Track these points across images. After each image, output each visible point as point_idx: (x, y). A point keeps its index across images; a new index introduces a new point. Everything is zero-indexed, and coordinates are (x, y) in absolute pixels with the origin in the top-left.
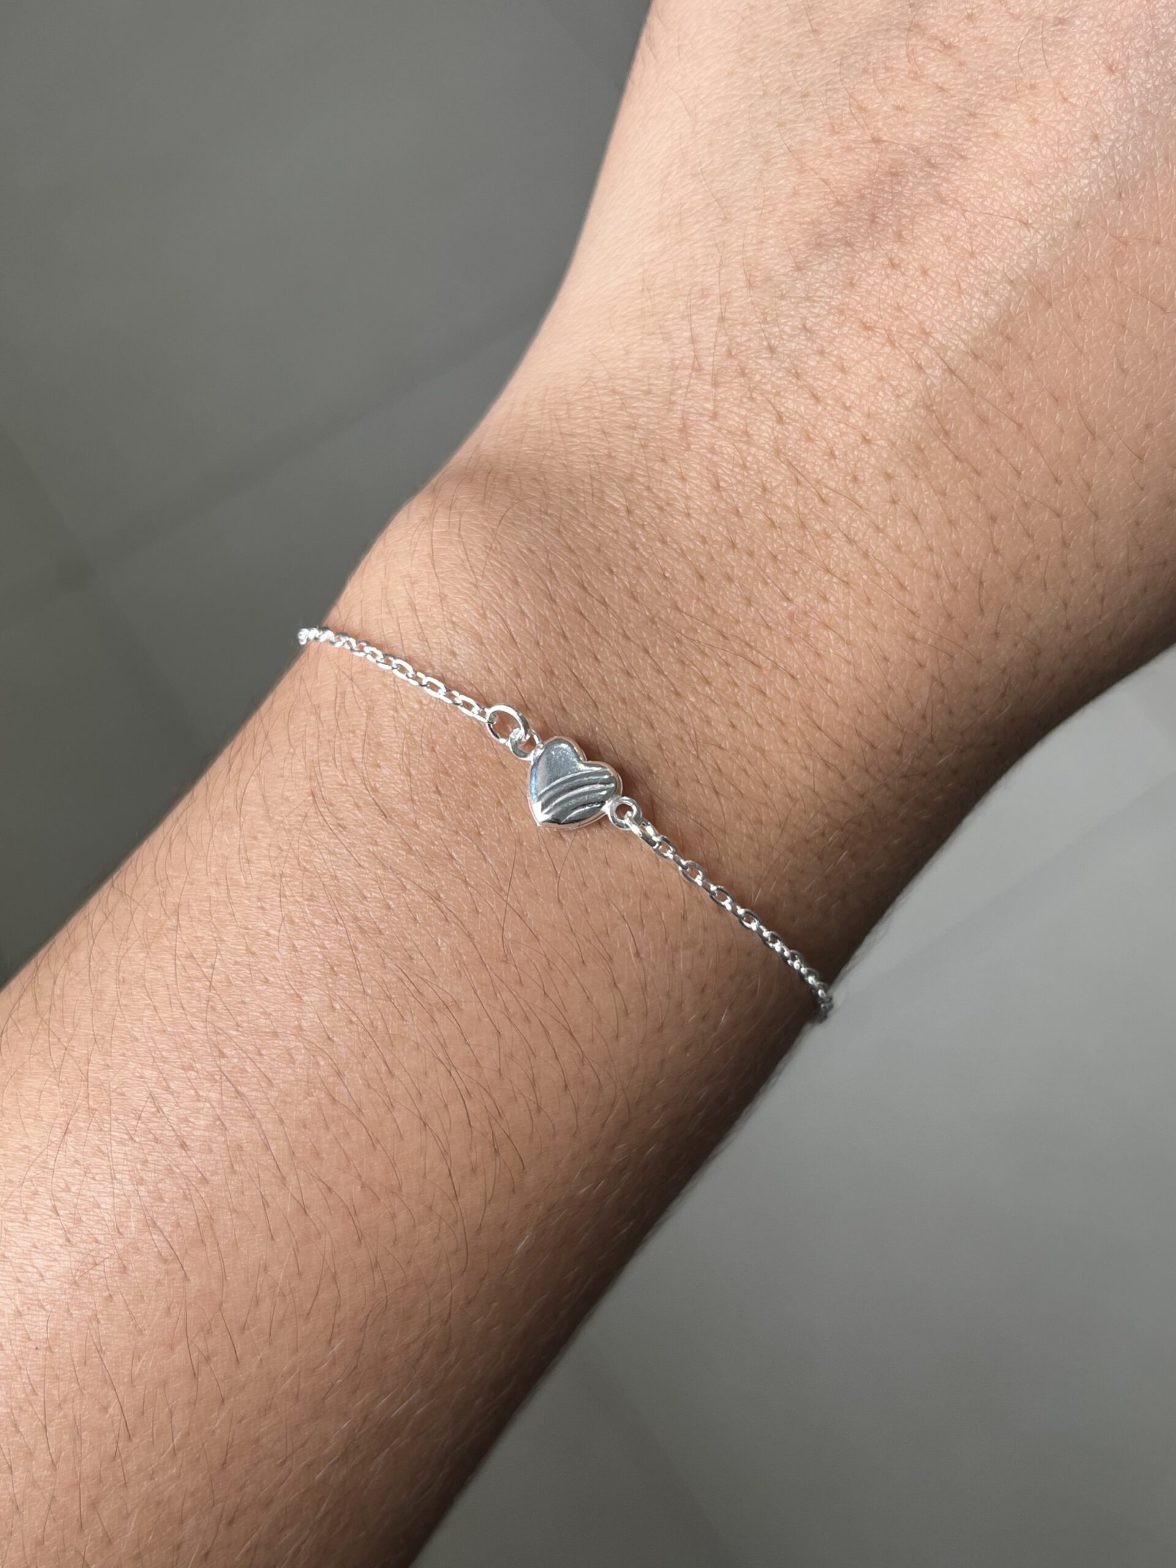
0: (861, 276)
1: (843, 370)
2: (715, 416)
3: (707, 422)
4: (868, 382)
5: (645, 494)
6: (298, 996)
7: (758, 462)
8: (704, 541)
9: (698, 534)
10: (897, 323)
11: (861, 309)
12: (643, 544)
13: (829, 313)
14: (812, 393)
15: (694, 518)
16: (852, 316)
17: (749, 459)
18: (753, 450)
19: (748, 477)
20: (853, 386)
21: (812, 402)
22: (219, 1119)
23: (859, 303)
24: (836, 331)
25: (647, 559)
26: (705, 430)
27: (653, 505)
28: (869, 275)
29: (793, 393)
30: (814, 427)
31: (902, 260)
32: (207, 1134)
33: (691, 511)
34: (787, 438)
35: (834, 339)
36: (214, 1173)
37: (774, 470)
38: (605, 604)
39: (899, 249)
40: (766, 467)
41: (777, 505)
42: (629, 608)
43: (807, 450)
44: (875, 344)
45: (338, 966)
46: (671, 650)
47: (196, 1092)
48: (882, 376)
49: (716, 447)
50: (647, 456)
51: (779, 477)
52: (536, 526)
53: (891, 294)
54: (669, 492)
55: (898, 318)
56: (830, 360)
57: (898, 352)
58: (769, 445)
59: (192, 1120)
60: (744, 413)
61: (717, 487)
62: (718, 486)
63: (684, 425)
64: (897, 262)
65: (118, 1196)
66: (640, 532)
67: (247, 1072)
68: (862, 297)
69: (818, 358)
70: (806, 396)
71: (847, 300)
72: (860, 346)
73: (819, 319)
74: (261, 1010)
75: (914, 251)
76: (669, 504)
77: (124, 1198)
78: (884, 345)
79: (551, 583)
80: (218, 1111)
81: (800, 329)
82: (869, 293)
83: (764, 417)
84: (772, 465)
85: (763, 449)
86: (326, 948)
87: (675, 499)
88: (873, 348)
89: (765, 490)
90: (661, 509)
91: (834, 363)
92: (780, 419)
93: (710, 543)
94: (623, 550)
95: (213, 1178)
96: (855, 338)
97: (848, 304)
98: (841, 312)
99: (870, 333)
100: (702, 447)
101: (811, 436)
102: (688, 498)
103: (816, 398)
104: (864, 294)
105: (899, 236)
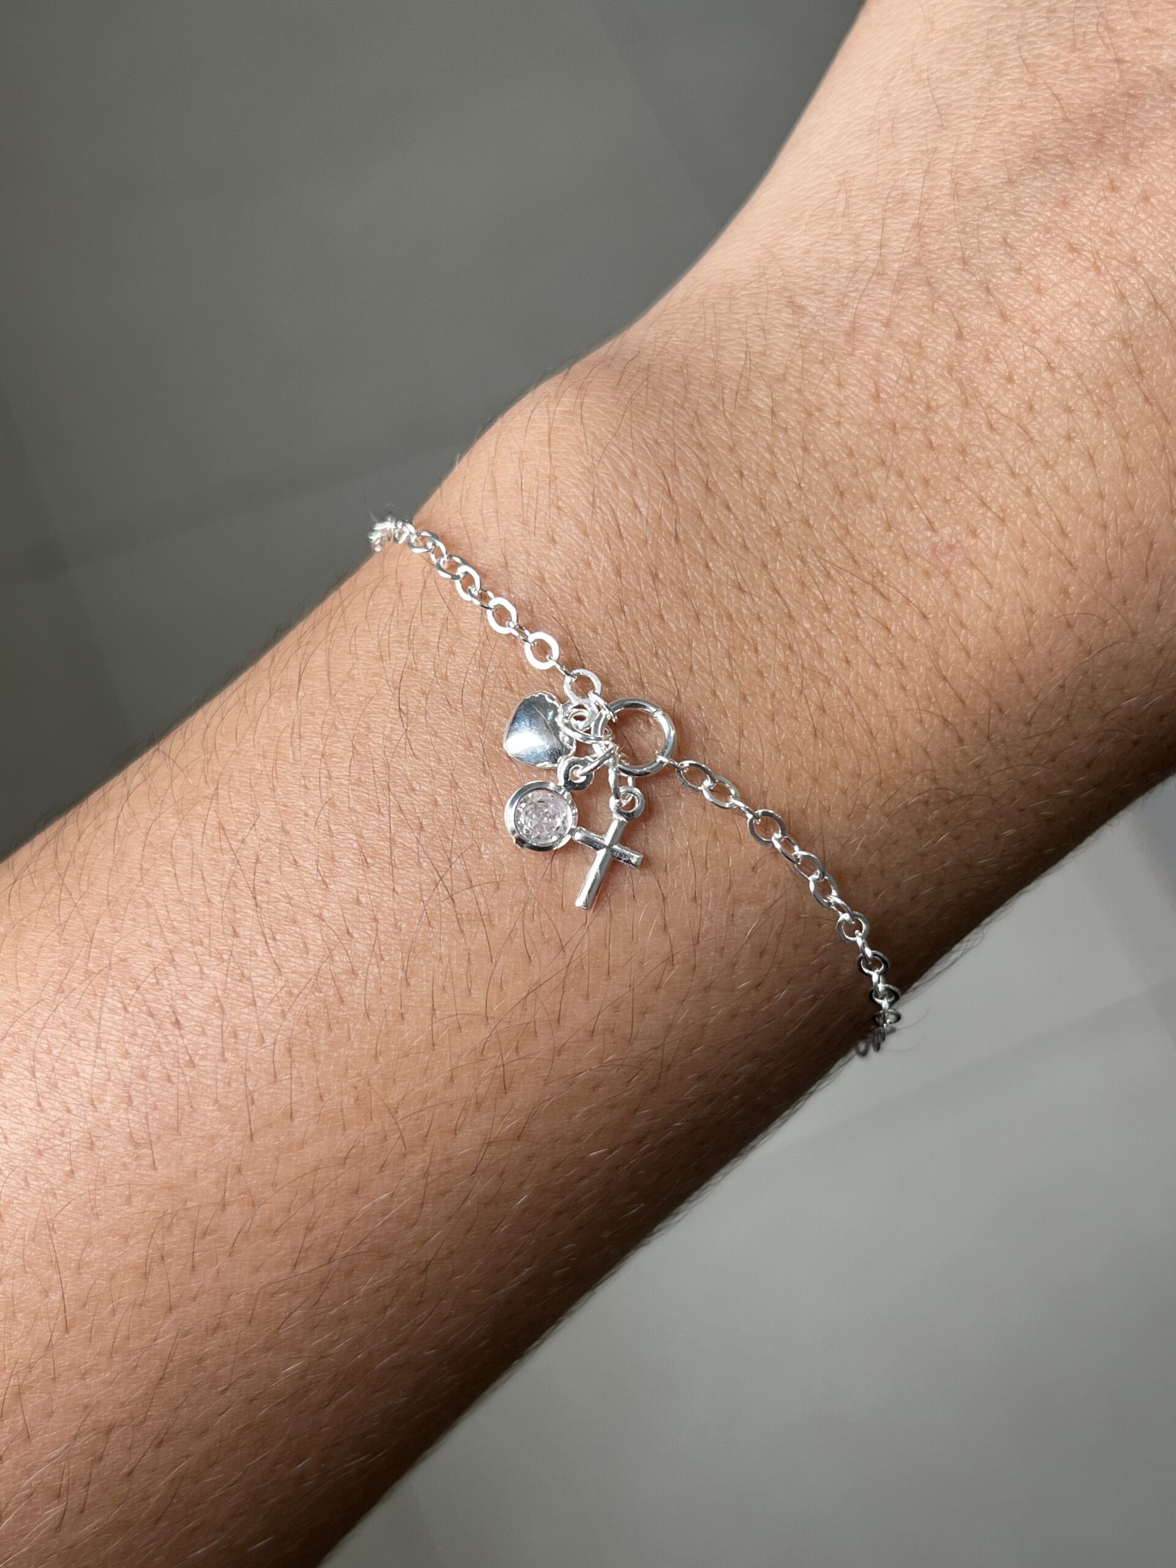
0: (1076, 194)
1: (1039, 291)
2: (887, 324)
3: (877, 328)
4: (1062, 306)
5: (795, 396)
6: (325, 883)
7: (926, 376)
8: (851, 454)
9: (846, 446)
10: (1105, 248)
11: (1071, 229)
12: (781, 449)
13: (1034, 230)
14: (1001, 310)
15: (844, 427)
16: (1058, 235)
17: (918, 372)
18: (924, 363)
19: (912, 391)
20: (1047, 308)
21: (999, 320)
22: (218, 1001)
23: (1068, 222)
24: (1038, 249)
25: (784, 466)
26: (874, 336)
27: (800, 409)
28: (1086, 195)
29: (978, 309)
30: (997, 346)
31: (1123, 182)
32: (205, 1015)
33: (842, 420)
34: (964, 355)
35: (1035, 256)
36: (203, 1058)
37: (942, 387)
38: (728, 508)
39: (1122, 171)
40: (934, 383)
41: (940, 426)
42: (755, 516)
43: (983, 371)
44: (1078, 268)
45: (371, 857)
46: (793, 569)
47: (201, 970)
48: (1080, 302)
49: (883, 354)
50: (806, 357)
51: (947, 396)
52: (667, 417)
53: (1106, 216)
54: (823, 397)
55: (1107, 243)
56: (1027, 279)
57: (1102, 279)
58: (943, 360)
59: (191, 997)
60: (921, 323)
61: (876, 398)
62: (878, 397)
63: (853, 329)
64: (1119, 185)
65: (99, 1067)
66: (780, 436)
67: (257, 956)
68: (1072, 216)
69: (1013, 275)
70: (994, 313)
71: (1057, 218)
72: (1062, 268)
73: (1021, 235)
74: (284, 893)
75: (1139, 175)
76: (819, 410)
77: (104, 1069)
78: (1087, 269)
79: (672, 478)
80: (220, 993)
81: (999, 242)
82: (1081, 213)
83: (943, 330)
84: (941, 382)
85: (934, 363)
86: (363, 838)
87: (826, 404)
88: (1076, 271)
89: (929, 408)
90: (810, 414)
91: (1030, 283)
92: (960, 336)
93: (857, 456)
94: (757, 453)
95: (201, 1063)
96: (1058, 259)
97: (1056, 223)
98: (1048, 230)
99: (1075, 254)
100: (867, 353)
101: (991, 356)
102: (841, 405)
103: (1004, 317)
104: (1076, 214)
105: (1125, 158)
